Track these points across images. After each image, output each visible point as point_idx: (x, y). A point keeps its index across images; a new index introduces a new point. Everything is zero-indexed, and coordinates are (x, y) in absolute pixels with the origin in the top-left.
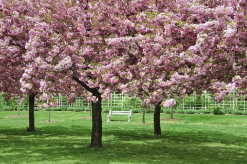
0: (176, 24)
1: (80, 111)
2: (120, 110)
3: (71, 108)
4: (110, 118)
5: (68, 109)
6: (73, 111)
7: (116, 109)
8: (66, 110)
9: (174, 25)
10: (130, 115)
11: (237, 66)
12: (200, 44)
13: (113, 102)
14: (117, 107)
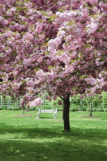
0: (47, 20)
1: (17, 110)
2: (50, 109)
3: (11, 108)
4: (39, 115)
5: (8, 108)
6: (11, 109)
7: (47, 108)
8: (6, 109)
9: (45, 21)
10: (56, 113)
11: (100, 61)
12: (61, 37)
13: (45, 102)
14: (47, 106)
